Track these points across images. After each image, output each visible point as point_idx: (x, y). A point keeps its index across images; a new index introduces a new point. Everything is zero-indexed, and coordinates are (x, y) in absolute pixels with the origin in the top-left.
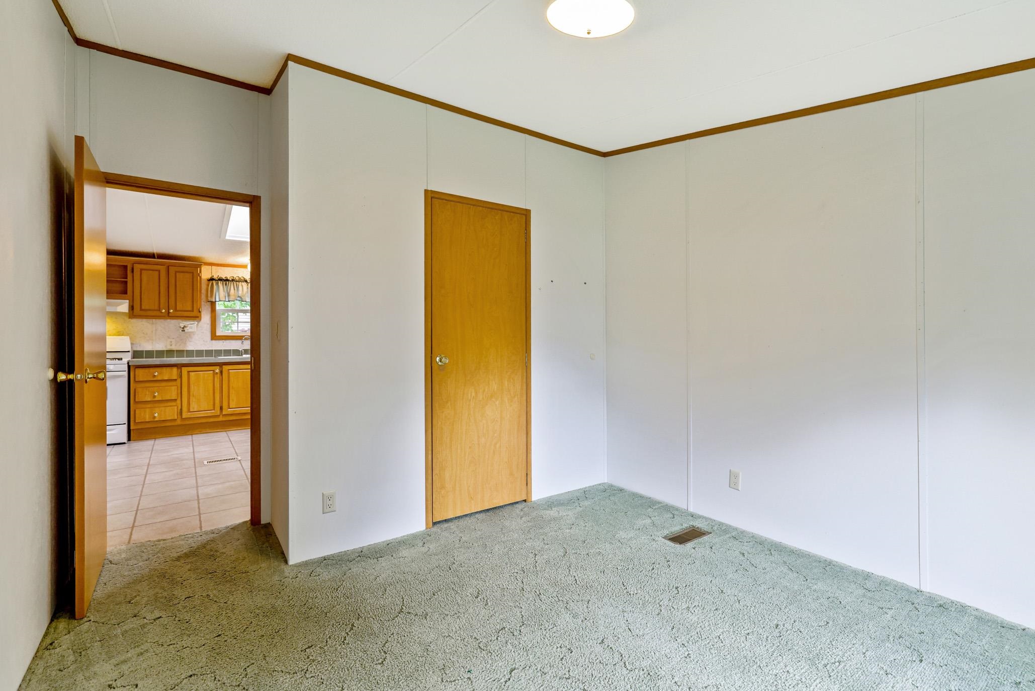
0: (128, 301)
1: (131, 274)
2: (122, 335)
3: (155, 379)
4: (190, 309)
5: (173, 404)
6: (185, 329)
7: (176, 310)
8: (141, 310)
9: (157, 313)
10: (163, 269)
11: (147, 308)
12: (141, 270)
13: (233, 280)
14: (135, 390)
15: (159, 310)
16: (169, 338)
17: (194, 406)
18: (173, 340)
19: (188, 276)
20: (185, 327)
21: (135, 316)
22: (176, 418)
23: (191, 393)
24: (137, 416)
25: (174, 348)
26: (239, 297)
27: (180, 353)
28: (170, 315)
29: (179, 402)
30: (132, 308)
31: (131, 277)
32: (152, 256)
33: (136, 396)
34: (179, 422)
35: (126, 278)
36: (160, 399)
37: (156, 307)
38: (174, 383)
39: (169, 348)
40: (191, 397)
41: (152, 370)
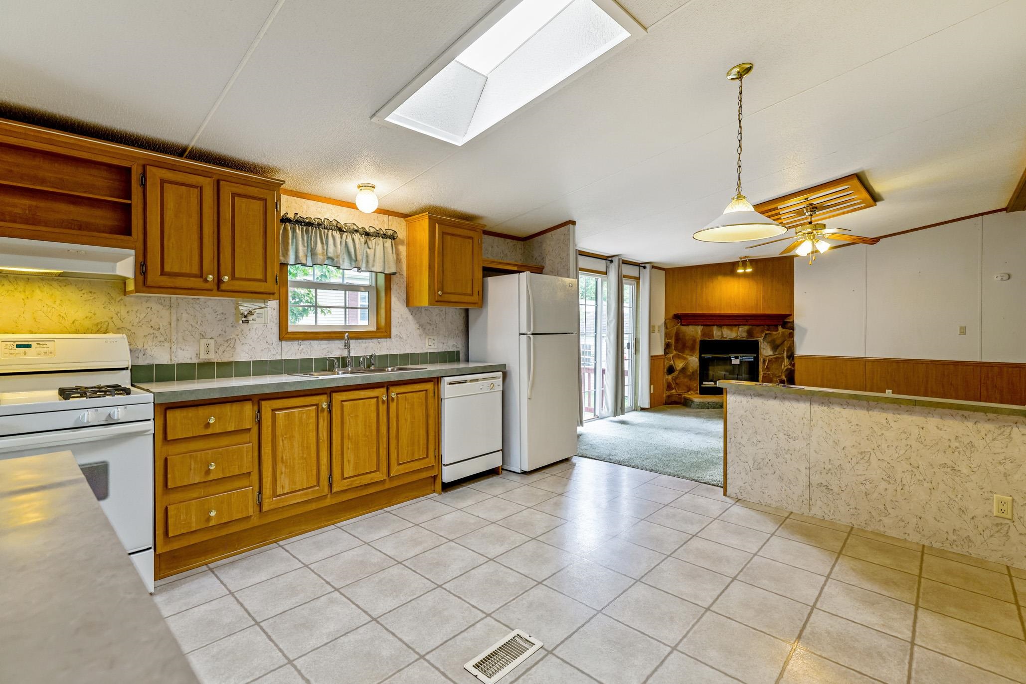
0: (133, 252)
1: (140, 189)
2: (106, 332)
3: (209, 431)
4: (260, 276)
5: (245, 482)
6: (250, 318)
7: (233, 277)
8: (163, 273)
9: (197, 283)
10: (208, 184)
11: (176, 269)
12: (163, 182)
13: (319, 225)
14: (166, 460)
15: (201, 277)
16: (203, 336)
17: (284, 485)
18: (212, 342)
19: (257, 205)
20: (250, 313)
21: (148, 287)
22: (251, 513)
23: (279, 457)
24: (171, 521)
25: (214, 358)
26: (329, 258)
27: (225, 368)
28: (223, 287)
29: (255, 477)
30: (142, 268)
31: (140, 195)
32: (180, 151)
33: (169, 476)
34: (255, 521)
35: (130, 199)
36: (221, 476)
37: (195, 270)
38: (245, 437)
39: (204, 357)
40: (279, 465)
41: (202, 411)
